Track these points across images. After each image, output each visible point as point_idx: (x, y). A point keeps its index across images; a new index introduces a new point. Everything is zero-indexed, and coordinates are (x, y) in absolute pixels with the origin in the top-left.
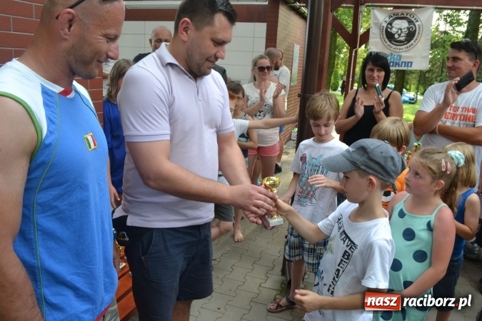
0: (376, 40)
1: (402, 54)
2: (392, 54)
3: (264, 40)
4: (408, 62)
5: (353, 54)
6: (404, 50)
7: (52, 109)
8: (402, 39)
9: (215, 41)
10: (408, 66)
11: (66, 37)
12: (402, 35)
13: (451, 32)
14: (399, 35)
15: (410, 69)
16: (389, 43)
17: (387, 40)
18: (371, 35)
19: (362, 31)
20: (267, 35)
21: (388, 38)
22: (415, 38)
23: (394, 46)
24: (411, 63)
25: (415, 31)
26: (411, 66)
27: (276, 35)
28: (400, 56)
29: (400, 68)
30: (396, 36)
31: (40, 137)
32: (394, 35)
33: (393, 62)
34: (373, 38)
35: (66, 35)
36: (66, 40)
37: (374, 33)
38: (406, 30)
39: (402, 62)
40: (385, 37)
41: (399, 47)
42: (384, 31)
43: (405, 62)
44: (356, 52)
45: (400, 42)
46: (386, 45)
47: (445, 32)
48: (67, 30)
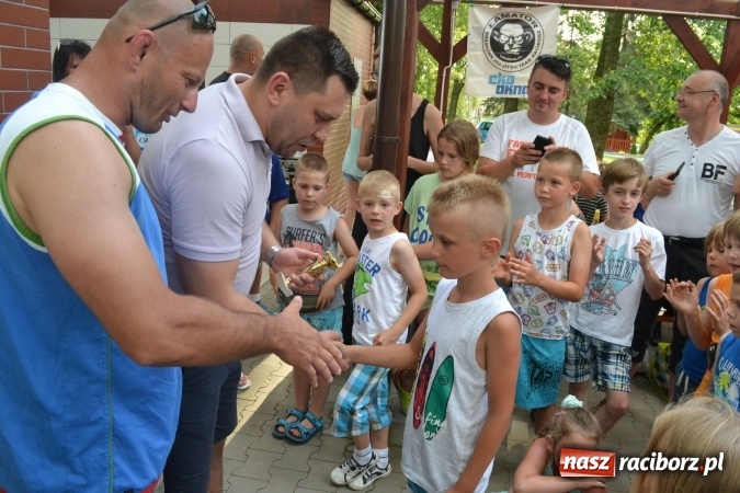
1: (514, 74)
2: (500, 74)
5: (444, 75)
6: (518, 68)
8: (515, 51)
9: (319, 116)
10: (524, 93)
11: (136, 68)
12: (515, 46)
13: (580, 43)
14: (511, 46)
16: (495, 58)
17: (492, 53)
18: (469, 45)
21: (494, 50)
22: (533, 51)
23: (503, 63)
25: (534, 40)
28: (513, 78)
29: (513, 96)
30: (506, 48)
32: (503, 46)
33: (503, 87)
34: (474, 50)
36: (134, 70)
37: (473, 44)
38: (520, 38)
39: (516, 87)
40: (490, 48)
41: (510, 64)
42: (489, 39)
43: (520, 87)
44: (448, 70)
45: (513, 56)
46: (492, 60)
47: (572, 43)
48: (138, 58)
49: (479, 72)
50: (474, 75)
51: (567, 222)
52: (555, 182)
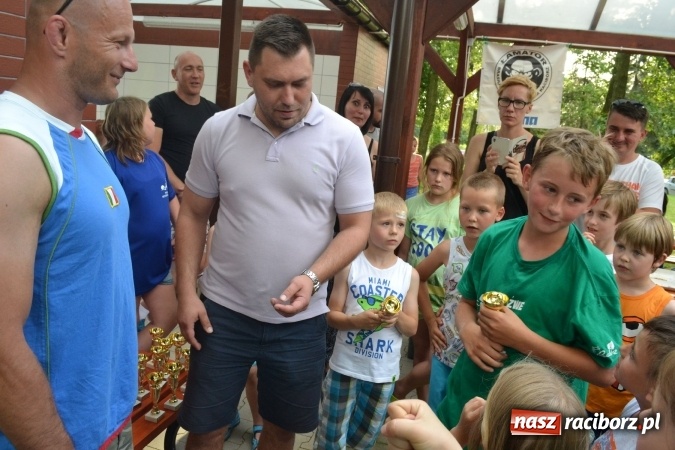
0: (489, 86)
3: (336, 79)
4: (533, 118)
5: (458, 104)
7: (65, 153)
10: (531, 123)
11: (62, 53)
13: (593, 81)
15: (533, 127)
18: (482, 79)
19: (470, 74)
20: (340, 72)
22: (541, 85)
24: (536, 119)
25: (542, 75)
26: (535, 123)
27: (353, 73)
31: (55, 188)
34: (485, 83)
35: (61, 50)
36: (63, 57)
37: (486, 77)
38: (530, 73)
42: (500, 74)
43: (527, 118)
44: (462, 101)
47: (585, 80)
48: (61, 44)
49: (491, 103)
50: (486, 105)
52: (482, 210)
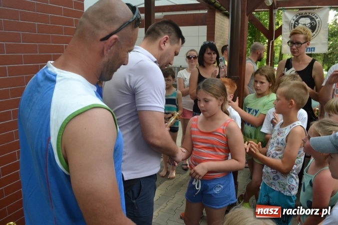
0: (287, 33)
4: (312, 48)
5: (271, 44)
10: (312, 51)
15: (313, 52)
18: (283, 30)
19: (276, 27)
22: (316, 30)
24: (314, 48)
25: (316, 25)
26: (314, 51)
27: (214, 34)
37: (285, 29)
38: (309, 25)
42: (293, 26)
44: (273, 43)
51: (291, 125)
